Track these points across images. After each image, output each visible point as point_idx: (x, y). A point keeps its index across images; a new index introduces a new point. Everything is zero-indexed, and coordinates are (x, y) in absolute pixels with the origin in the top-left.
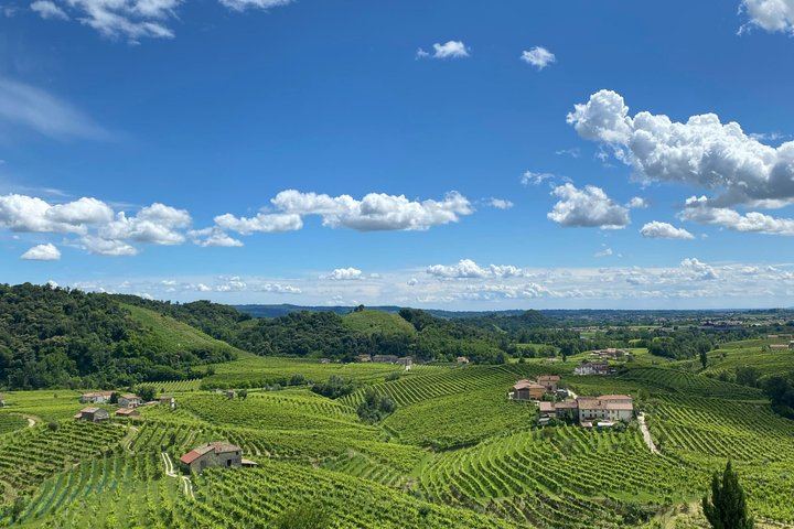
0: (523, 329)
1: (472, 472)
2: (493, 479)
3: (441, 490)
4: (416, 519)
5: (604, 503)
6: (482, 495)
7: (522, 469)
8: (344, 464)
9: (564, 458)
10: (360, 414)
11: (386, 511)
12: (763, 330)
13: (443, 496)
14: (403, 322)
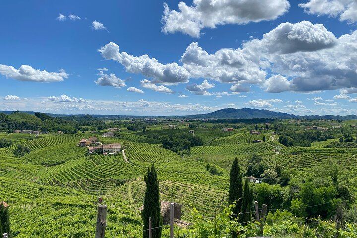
0: (85, 121)
1: (62, 173)
2: (69, 175)
3: (48, 180)
4: (37, 192)
5: (109, 180)
6: (65, 181)
7: (81, 171)
8: (6, 173)
9: (96, 166)
10: (15, 154)
11: (25, 190)
12: (162, 123)
13: (49, 183)
14: (36, 117)
